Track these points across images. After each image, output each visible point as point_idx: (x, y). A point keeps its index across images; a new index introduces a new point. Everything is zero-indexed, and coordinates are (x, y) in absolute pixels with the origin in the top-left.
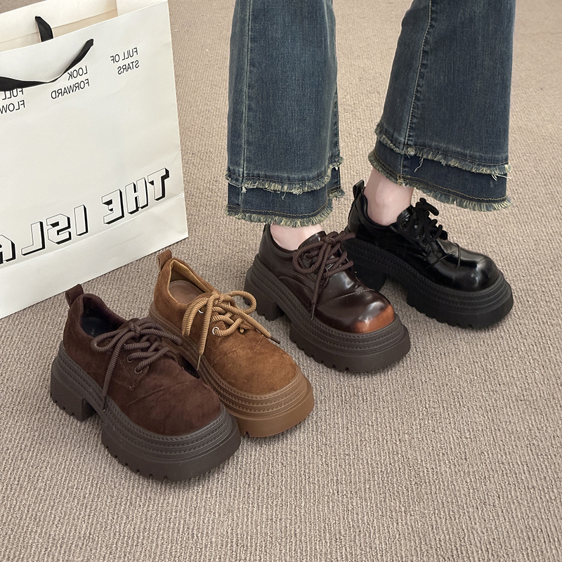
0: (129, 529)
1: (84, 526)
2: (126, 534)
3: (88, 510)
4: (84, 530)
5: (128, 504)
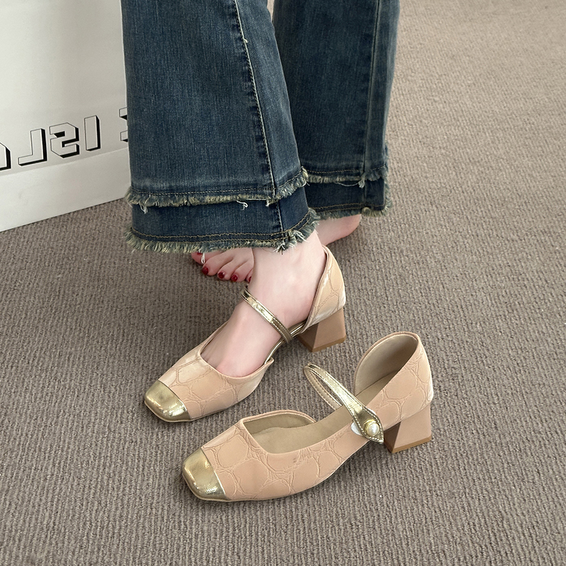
0: (103, 517)
1: (47, 514)
2: (99, 524)
3: (50, 495)
4: (46, 519)
5: (99, 486)
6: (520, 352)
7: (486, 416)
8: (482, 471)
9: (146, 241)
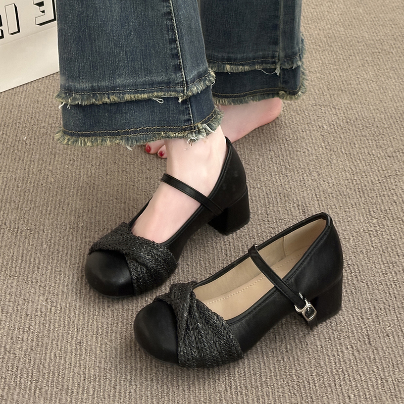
6: (391, 267)
7: (360, 331)
8: (356, 386)
9: (69, 137)
